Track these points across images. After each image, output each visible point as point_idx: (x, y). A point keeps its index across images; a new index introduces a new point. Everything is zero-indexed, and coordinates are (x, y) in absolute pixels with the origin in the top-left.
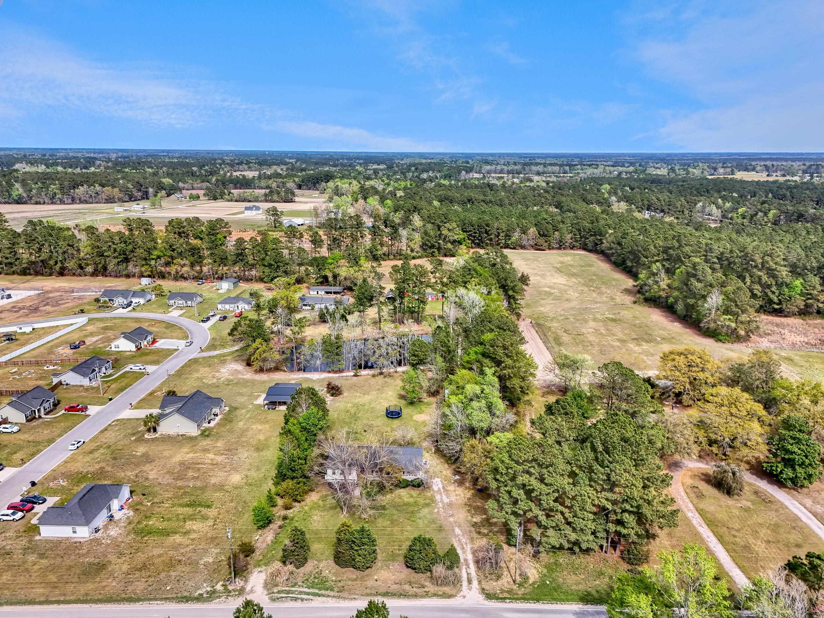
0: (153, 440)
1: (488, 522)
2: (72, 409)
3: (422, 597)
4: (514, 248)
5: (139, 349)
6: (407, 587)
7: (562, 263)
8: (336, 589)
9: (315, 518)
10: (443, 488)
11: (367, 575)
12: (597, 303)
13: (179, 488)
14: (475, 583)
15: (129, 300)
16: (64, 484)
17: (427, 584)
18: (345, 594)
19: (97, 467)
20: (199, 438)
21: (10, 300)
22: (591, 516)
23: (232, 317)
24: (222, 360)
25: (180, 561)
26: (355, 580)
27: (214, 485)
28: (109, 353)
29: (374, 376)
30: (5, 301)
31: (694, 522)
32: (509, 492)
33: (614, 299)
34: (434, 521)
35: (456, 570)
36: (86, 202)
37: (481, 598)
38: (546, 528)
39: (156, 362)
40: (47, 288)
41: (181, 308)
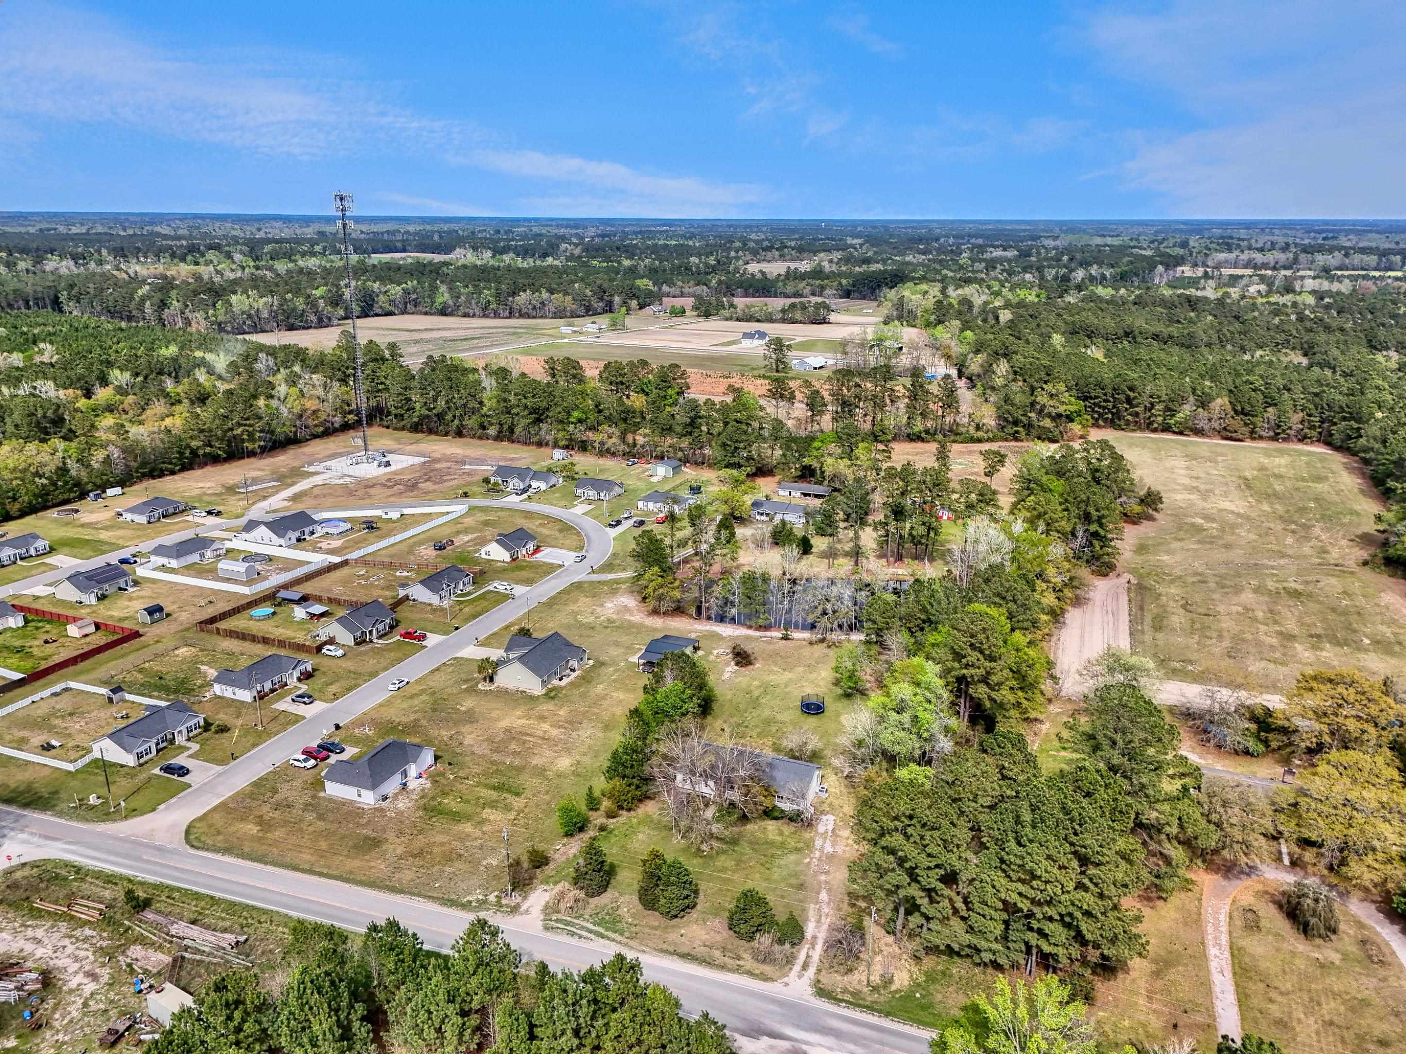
0: (486, 692)
2: (408, 635)
3: (731, 970)
4: (1181, 433)
5: (514, 559)
6: (717, 954)
8: (627, 934)
9: (640, 836)
10: (833, 831)
11: (673, 926)
12: (1284, 556)
13: (493, 763)
14: (812, 971)
15: (527, 483)
16: (370, 733)
17: (746, 956)
18: (635, 943)
19: (412, 717)
20: (540, 700)
21: (388, 469)
22: (997, 915)
23: (653, 522)
24: (613, 588)
25: (461, 855)
27: (534, 767)
28: (476, 561)
29: (810, 642)
30: (383, 470)
33: (1326, 552)
34: (796, 875)
35: (792, 947)
36: (528, 316)
37: (809, 992)
39: (529, 582)
40: (437, 455)
41: (589, 501)
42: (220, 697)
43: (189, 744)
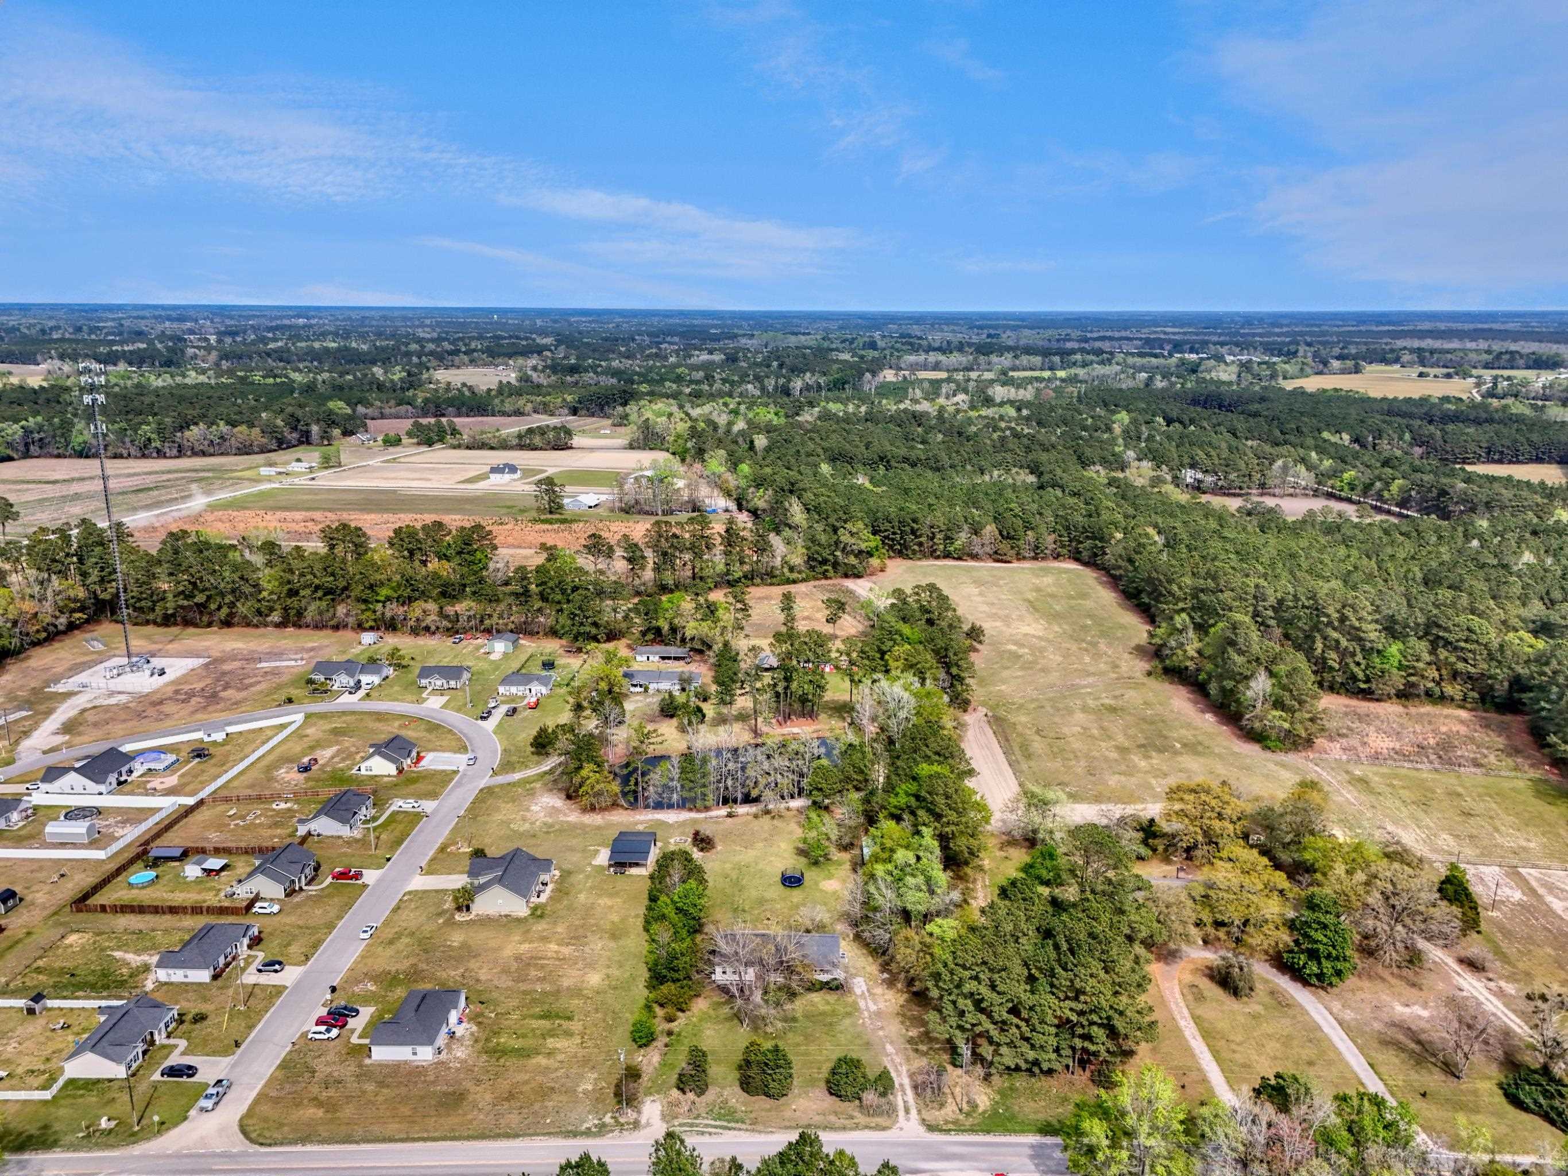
0: (468, 923)
1: (927, 1036)
2: (344, 875)
3: (851, 1129)
4: (960, 559)
5: (400, 771)
7: (1038, 590)
8: (748, 1121)
9: (708, 1032)
10: (868, 991)
11: (784, 1105)
12: (1089, 674)
13: (525, 993)
14: (914, 1112)
15: (356, 678)
16: (373, 988)
17: (856, 1114)
18: (760, 1127)
19: (407, 963)
20: (531, 921)
21: (165, 678)
22: (1053, 1030)
23: (525, 709)
24: (527, 788)
25: (553, 1089)
26: (769, 1110)
27: (568, 988)
28: (358, 780)
29: (756, 816)
30: (158, 681)
31: (1187, 1034)
32: (954, 1003)
33: (1117, 667)
34: (859, 1036)
35: (891, 1097)
36: (204, 454)
37: (922, 1129)
38: (998, 1045)
39: (433, 795)
40: (216, 654)
41: (441, 692)
42: (166, 983)
43: (172, 1041)
